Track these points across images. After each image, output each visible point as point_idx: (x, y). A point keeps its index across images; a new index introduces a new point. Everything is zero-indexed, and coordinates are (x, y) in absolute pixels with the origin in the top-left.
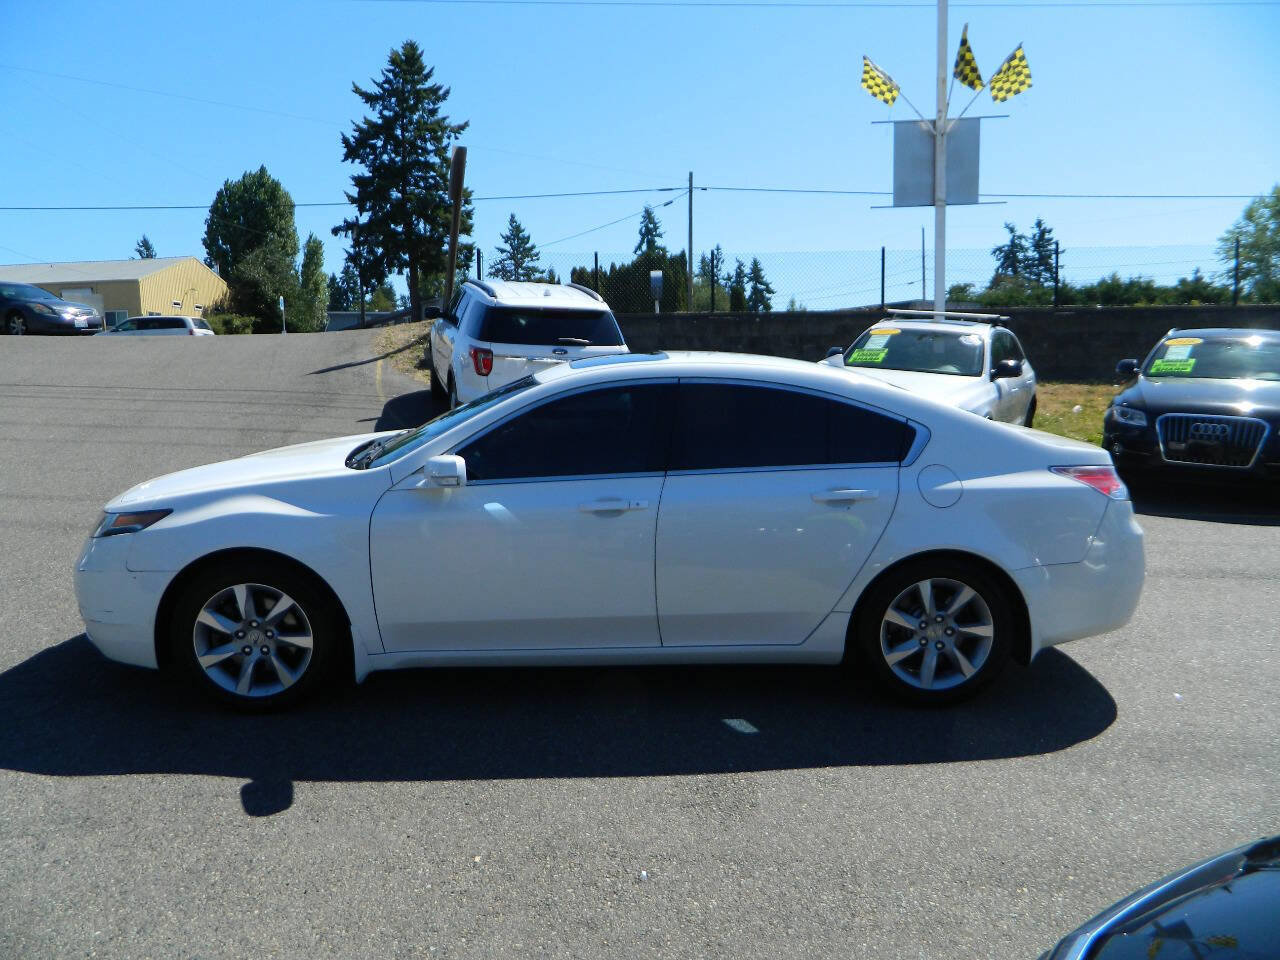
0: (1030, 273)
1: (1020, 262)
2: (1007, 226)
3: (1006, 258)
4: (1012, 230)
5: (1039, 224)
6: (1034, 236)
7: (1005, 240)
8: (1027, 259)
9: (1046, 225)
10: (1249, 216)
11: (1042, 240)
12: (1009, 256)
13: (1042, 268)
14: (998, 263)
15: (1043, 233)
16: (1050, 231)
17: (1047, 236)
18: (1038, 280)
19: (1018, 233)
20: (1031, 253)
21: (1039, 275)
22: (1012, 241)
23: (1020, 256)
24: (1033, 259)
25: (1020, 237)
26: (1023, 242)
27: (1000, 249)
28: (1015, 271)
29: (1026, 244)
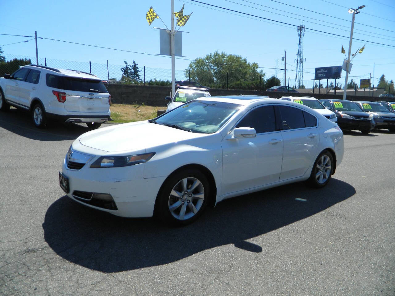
0: (132, 76)
1: (129, 73)
2: (125, 62)
3: (125, 71)
4: (126, 63)
5: (134, 62)
6: (133, 66)
7: (124, 66)
8: (131, 72)
9: (136, 63)
10: (191, 66)
11: (135, 67)
12: (126, 70)
13: (135, 75)
14: (123, 73)
15: (135, 65)
16: (137, 65)
17: (136, 66)
18: (135, 79)
19: (128, 64)
20: (132, 71)
21: (135, 77)
22: (126, 66)
23: (129, 71)
24: (133, 72)
25: (129, 66)
26: (130, 67)
27: (123, 69)
28: (128, 76)
29: (131, 68)
